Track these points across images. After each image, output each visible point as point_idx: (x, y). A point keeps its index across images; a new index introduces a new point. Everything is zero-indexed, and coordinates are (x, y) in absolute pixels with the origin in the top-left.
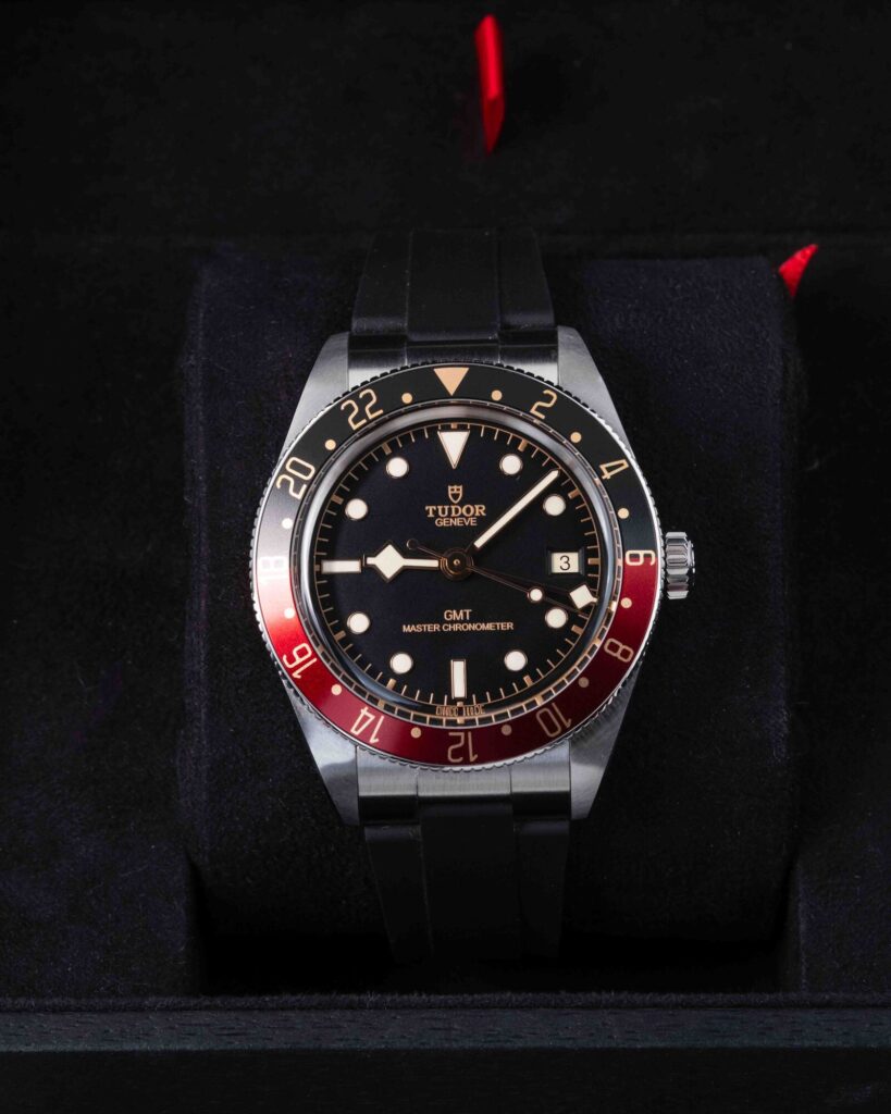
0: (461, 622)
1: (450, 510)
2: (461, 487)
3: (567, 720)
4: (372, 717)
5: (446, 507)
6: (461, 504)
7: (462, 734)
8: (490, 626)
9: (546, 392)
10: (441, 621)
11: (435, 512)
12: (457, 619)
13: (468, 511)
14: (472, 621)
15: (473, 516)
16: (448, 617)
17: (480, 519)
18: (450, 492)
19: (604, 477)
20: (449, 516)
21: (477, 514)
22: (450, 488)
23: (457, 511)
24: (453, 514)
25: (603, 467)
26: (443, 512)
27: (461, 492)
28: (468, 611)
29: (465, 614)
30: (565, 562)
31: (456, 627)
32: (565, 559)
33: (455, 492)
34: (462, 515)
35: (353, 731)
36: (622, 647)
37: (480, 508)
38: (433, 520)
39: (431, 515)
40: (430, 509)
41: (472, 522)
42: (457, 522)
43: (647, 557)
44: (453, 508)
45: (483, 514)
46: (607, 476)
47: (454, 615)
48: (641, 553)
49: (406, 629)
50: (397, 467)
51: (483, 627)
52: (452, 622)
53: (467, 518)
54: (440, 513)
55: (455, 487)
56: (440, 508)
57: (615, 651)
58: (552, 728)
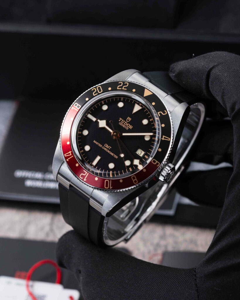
0: (107, 149)
1: (125, 122)
2: (131, 119)
3: (111, 187)
4: (71, 155)
5: (124, 121)
6: (128, 123)
7: (86, 173)
8: (112, 154)
9: (165, 111)
10: (103, 145)
11: (121, 121)
12: (107, 147)
13: (128, 125)
14: (109, 150)
15: (128, 127)
16: (105, 146)
17: (129, 129)
18: (128, 118)
19: (162, 139)
20: (123, 124)
21: (130, 128)
22: (128, 117)
23: (126, 124)
24: (124, 124)
25: (164, 136)
26: (123, 122)
27: (130, 120)
28: (110, 147)
29: (109, 147)
30: (140, 153)
31: (105, 149)
32: (141, 152)
33: (129, 119)
34: (126, 125)
35: (65, 155)
36: (136, 179)
37: (131, 127)
38: (119, 122)
39: (120, 120)
40: (121, 119)
41: (127, 128)
42: (124, 126)
43: (157, 164)
44: (126, 122)
45: (131, 128)
46: (163, 139)
47: (107, 146)
48: (157, 162)
49: (94, 141)
50: (121, 105)
51: (111, 153)
52: (105, 147)
53: (127, 127)
55: (130, 118)
56: (123, 120)
57: (134, 179)
58: (107, 186)
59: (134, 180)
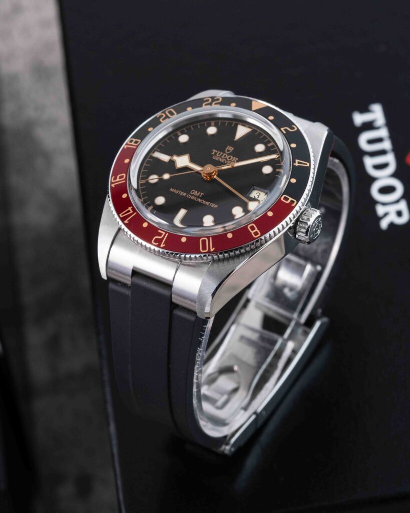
0: (196, 197)
1: (222, 155)
2: (233, 149)
3: (213, 248)
4: (132, 212)
5: (222, 153)
6: (228, 155)
7: (164, 233)
8: (207, 203)
9: (293, 126)
10: (188, 193)
11: (216, 153)
12: (195, 195)
13: (230, 158)
14: (201, 198)
15: (230, 160)
16: (192, 192)
18: (227, 148)
19: (294, 164)
20: (220, 157)
21: (233, 161)
22: (228, 147)
23: (225, 156)
24: (223, 157)
25: (297, 161)
26: (219, 155)
27: (231, 150)
28: (202, 194)
29: (200, 194)
30: (257, 195)
31: (193, 198)
32: (259, 194)
33: (230, 149)
34: (226, 159)
35: (120, 215)
36: (256, 230)
37: (236, 159)
38: (213, 155)
39: (213, 153)
40: (215, 151)
41: (229, 163)
42: (222, 160)
43: (292, 202)
44: (224, 154)
45: (235, 162)
46: (297, 164)
47: (196, 193)
48: (290, 199)
49: (171, 190)
50: (212, 130)
51: (204, 202)
52: (193, 195)
53: (227, 160)
54: (217, 155)
55: (231, 147)
56: (219, 152)
57: (252, 230)
58: (204, 248)
59: (252, 232)
